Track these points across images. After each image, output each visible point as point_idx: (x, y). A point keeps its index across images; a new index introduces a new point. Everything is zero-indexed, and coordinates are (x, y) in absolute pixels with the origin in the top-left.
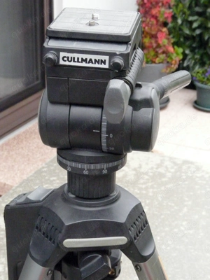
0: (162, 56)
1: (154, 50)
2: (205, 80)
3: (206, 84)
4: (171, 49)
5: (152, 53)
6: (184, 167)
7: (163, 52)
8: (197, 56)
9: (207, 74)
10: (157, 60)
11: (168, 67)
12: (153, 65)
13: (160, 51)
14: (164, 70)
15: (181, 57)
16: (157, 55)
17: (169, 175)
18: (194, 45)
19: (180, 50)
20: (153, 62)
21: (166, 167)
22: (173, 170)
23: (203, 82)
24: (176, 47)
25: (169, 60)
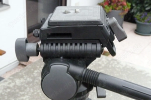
0: (120, 7)
1: (117, 3)
2: (141, 19)
3: (141, 21)
4: (125, 3)
5: (115, 5)
6: (112, 62)
7: (121, 5)
8: (138, 8)
9: (142, 17)
10: (117, 9)
11: (122, 12)
12: (116, 11)
13: (119, 4)
14: (120, 14)
15: (130, 8)
16: (117, 6)
17: (103, 65)
18: (138, 2)
19: (130, 4)
20: (115, 9)
21: (103, 62)
22: (106, 63)
23: (139, 21)
24: (128, 3)
25: (123, 9)
